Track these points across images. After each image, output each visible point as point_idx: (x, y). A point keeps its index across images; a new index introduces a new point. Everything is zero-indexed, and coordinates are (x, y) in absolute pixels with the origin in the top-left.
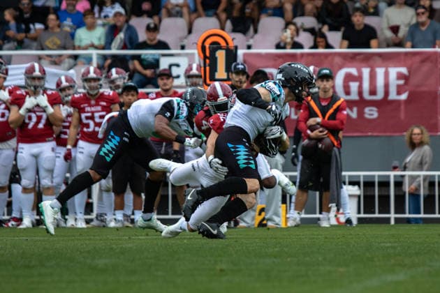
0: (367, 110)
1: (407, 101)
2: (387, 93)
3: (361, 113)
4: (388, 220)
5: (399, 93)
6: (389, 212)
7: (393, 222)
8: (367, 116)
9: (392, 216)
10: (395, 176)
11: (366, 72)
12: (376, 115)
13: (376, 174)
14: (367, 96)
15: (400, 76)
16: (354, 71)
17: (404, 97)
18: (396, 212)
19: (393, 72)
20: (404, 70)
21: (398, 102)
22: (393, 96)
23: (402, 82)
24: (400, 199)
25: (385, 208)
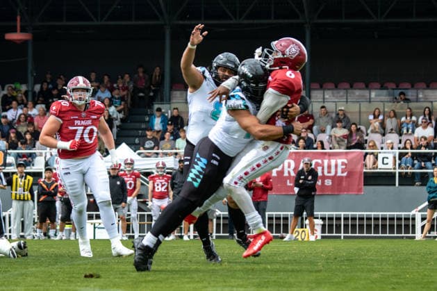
0: (326, 181)
1: (346, 177)
2: (336, 172)
3: (323, 182)
4: (340, 237)
5: (342, 172)
6: (340, 233)
7: (342, 238)
8: (326, 184)
9: (342, 235)
10: (344, 215)
11: (326, 162)
12: (330, 183)
13: (334, 214)
14: (326, 174)
15: (343, 164)
16: (320, 161)
17: (345, 174)
18: (344, 233)
19: (340, 161)
20: (345, 161)
21: (342, 177)
22: (339, 174)
23: (344, 167)
24: (346, 226)
25: (338, 231)
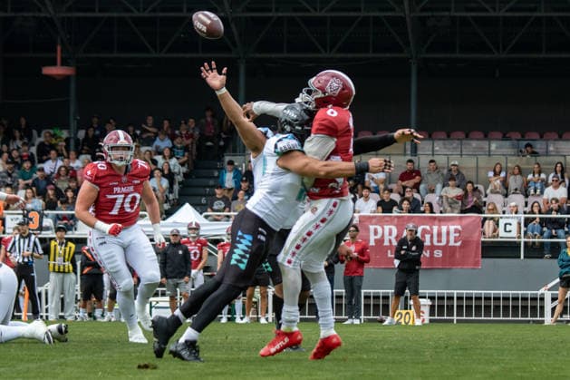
0: (435, 252)
1: (461, 247)
2: (448, 241)
3: (432, 253)
4: (453, 320)
5: (455, 242)
6: (453, 316)
7: (455, 322)
8: (436, 255)
9: (455, 318)
10: (457, 294)
11: (435, 229)
12: (441, 255)
13: (445, 292)
14: (436, 243)
15: (456, 231)
16: (428, 228)
17: (459, 244)
18: (458, 316)
19: (452, 228)
20: (459, 227)
21: (455, 247)
22: (452, 243)
23: (457, 235)
24: (460, 307)
25: (450, 313)
